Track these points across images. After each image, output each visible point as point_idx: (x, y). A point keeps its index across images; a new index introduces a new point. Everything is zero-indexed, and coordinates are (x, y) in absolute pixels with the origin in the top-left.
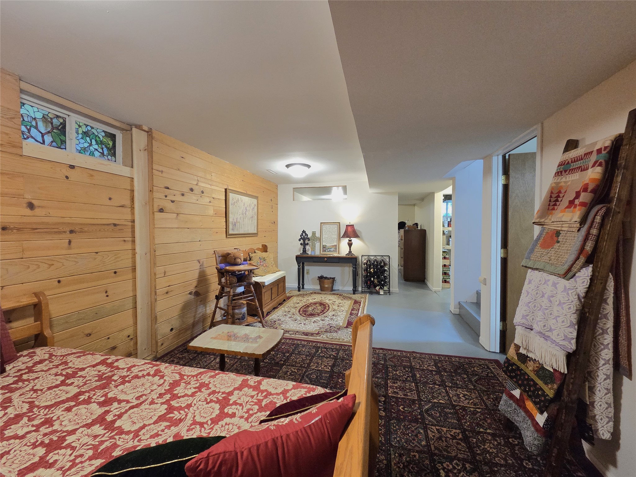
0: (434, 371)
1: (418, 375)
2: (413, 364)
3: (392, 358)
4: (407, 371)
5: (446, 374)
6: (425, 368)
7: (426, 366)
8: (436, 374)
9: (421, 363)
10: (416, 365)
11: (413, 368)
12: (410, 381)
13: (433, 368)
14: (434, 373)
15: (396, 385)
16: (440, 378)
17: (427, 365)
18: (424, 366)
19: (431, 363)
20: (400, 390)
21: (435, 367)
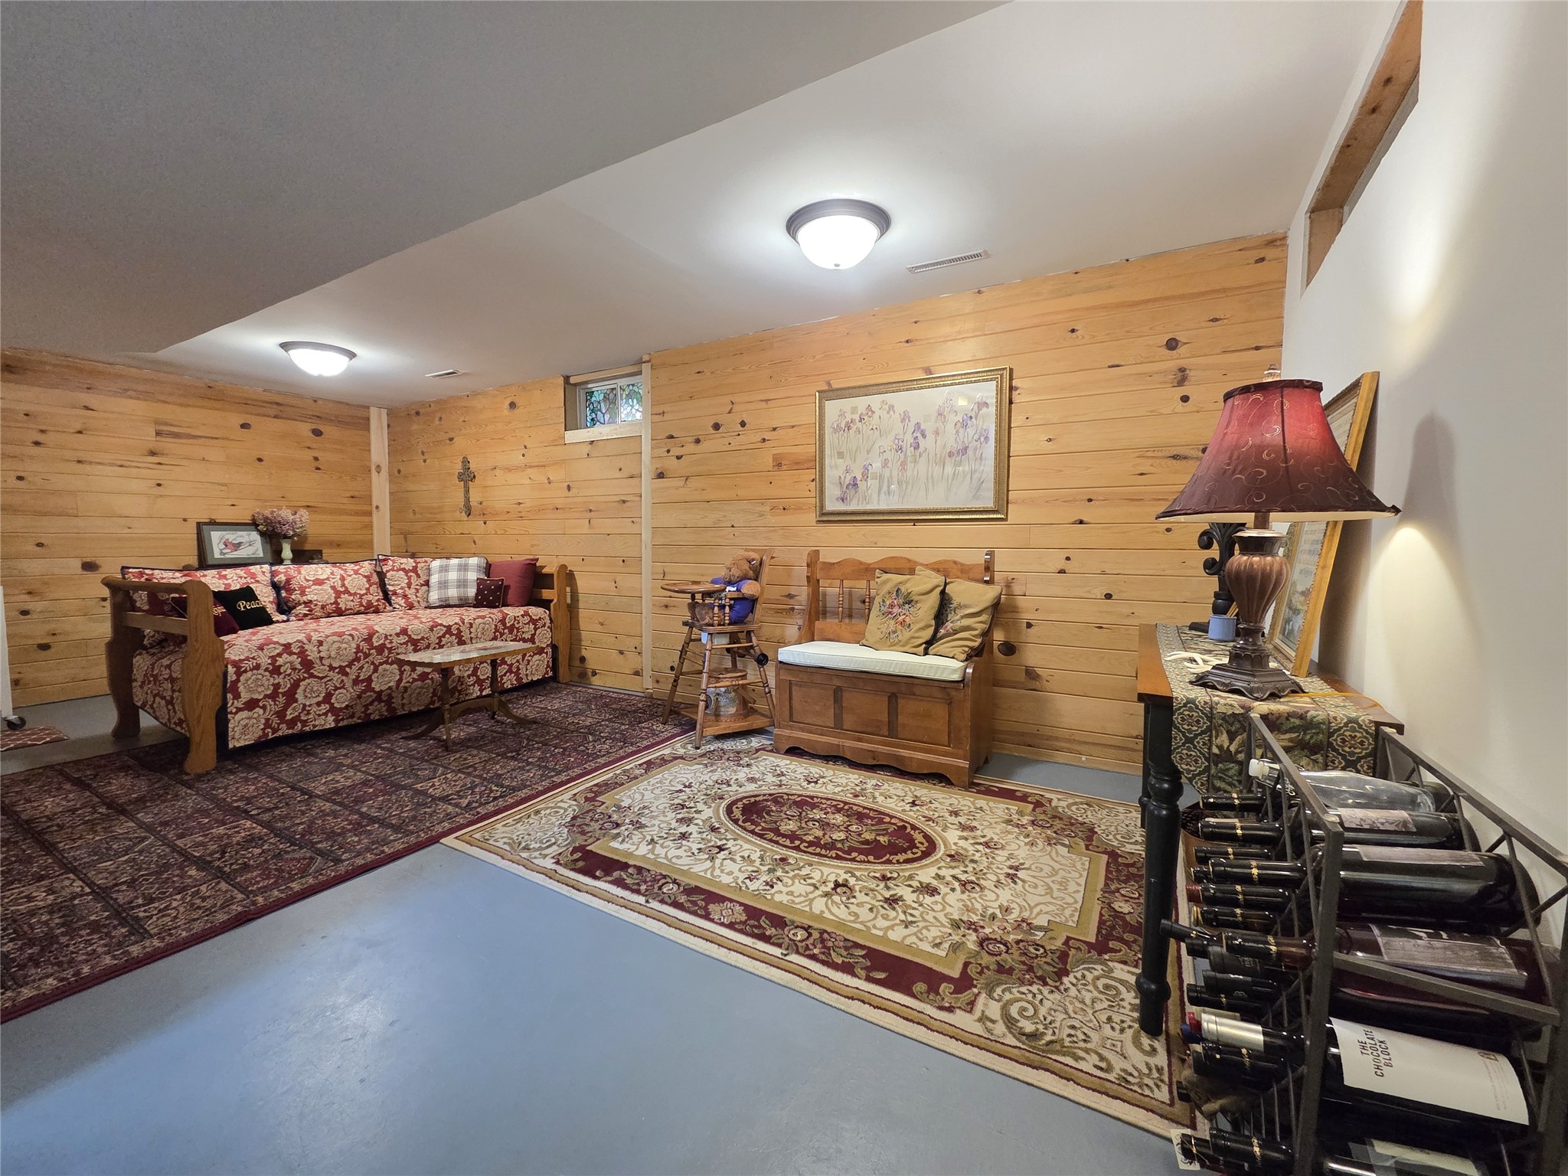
0: (139, 906)
1: (193, 872)
2: (223, 886)
3: (309, 865)
4: (231, 864)
5: (93, 918)
6: (178, 897)
7: (175, 904)
8: (132, 902)
9: (198, 901)
10: (213, 888)
11: (221, 877)
12: (211, 854)
13: (145, 911)
14: (140, 901)
15: (243, 835)
16: (117, 899)
17: (174, 908)
18: (183, 898)
19: (158, 919)
20: (226, 834)
21: (137, 919)
